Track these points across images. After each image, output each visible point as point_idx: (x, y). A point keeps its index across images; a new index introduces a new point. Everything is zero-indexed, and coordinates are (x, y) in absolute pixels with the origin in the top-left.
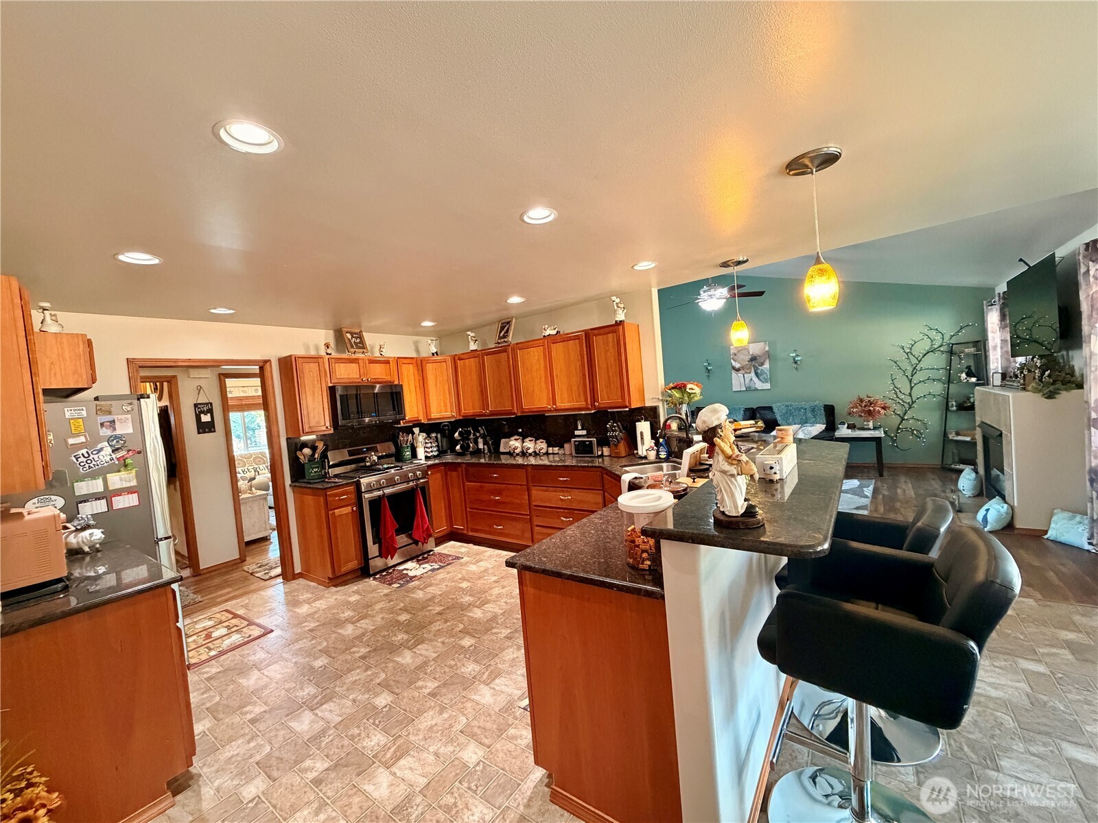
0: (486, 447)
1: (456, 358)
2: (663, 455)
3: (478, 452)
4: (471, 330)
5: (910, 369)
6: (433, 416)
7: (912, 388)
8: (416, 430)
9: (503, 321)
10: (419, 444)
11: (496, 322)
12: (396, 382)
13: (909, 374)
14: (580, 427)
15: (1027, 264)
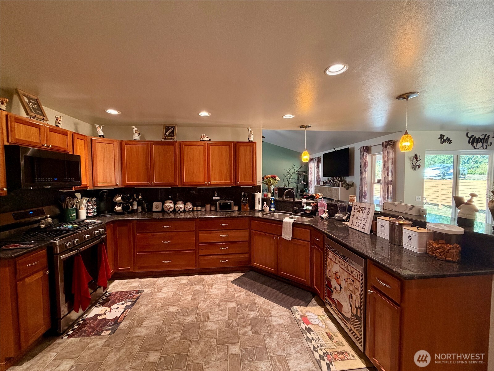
0: (140, 208)
1: (124, 143)
2: (273, 209)
3: (134, 212)
4: (136, 126)
5: (288, 178)
6: (99, 184)
7: (289, 185)
8: (78, 195)
9: (168, 125)
10: (83, 206)
11: (162, 125)
12: (71, 153)
13: (288, 180)
14: (216, 195)
15: (335, 150)
